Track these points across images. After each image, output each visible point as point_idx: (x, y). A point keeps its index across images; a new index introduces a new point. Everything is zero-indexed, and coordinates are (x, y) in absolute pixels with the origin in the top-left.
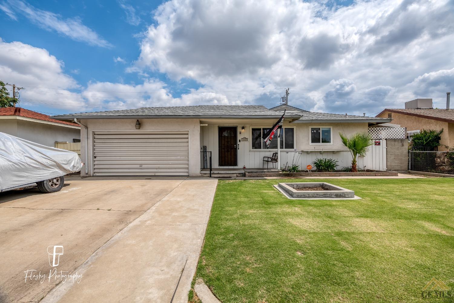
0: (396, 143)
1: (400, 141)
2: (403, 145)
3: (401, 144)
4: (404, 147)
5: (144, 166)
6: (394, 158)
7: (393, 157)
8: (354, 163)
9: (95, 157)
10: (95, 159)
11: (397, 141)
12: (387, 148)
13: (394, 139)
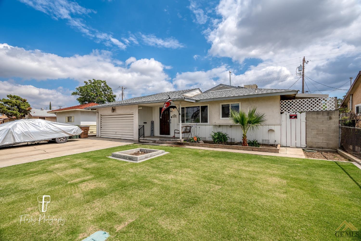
0: (320, 116)
1: (325, 114)
2: (330, 118)
3: (327, 117)
4: (333, 120)
5: (117, 133)
6: (317, 134)
7: (314, 132)
8: (244, 137)
9: (101, 128)
10: (101, 129)
11: (321, 114)
12: (306, 122)
13: (318, 111)
